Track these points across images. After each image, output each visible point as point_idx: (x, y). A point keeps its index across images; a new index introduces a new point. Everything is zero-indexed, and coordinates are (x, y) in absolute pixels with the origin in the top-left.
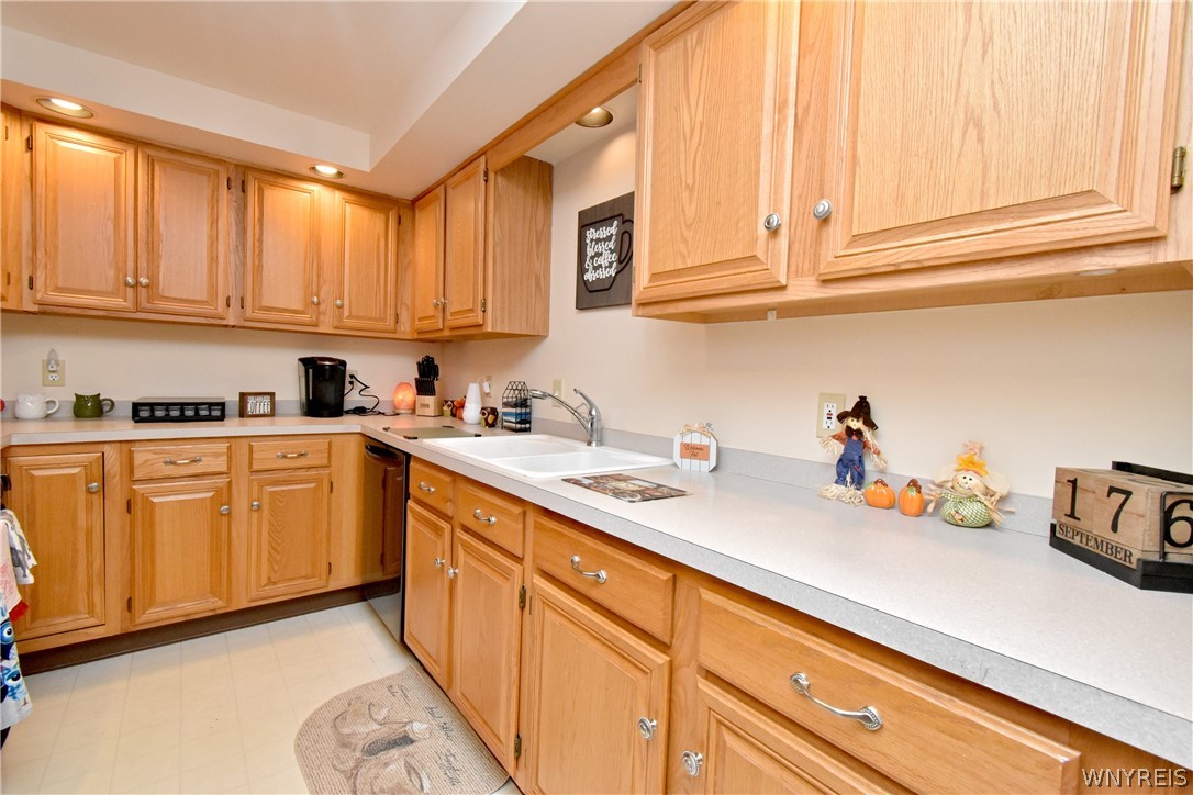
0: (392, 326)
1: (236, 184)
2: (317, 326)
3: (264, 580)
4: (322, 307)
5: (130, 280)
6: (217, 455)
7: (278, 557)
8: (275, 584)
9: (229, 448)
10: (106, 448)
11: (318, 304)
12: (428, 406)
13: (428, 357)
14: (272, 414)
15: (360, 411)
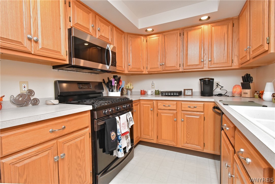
0: (230, 64)
1: (182, 34)
2: (203, 68)
3: (185, 142)
4: (205, 62)
5: (161, 64)
6: (174, 105)
7: (189, 136)
8: (188, 144)
9: (177, 103)
10: (154, 101)
11: (203, 62)
12: (247, 93)
13: (247, 74)
14: (192, 95)
15: (220, 95)
